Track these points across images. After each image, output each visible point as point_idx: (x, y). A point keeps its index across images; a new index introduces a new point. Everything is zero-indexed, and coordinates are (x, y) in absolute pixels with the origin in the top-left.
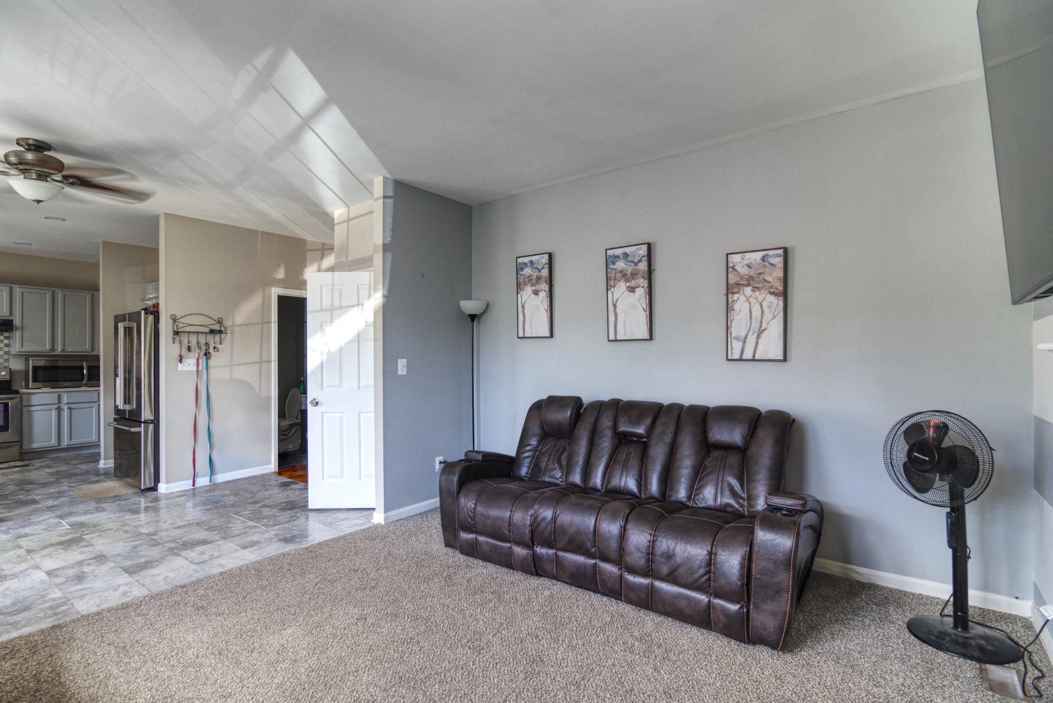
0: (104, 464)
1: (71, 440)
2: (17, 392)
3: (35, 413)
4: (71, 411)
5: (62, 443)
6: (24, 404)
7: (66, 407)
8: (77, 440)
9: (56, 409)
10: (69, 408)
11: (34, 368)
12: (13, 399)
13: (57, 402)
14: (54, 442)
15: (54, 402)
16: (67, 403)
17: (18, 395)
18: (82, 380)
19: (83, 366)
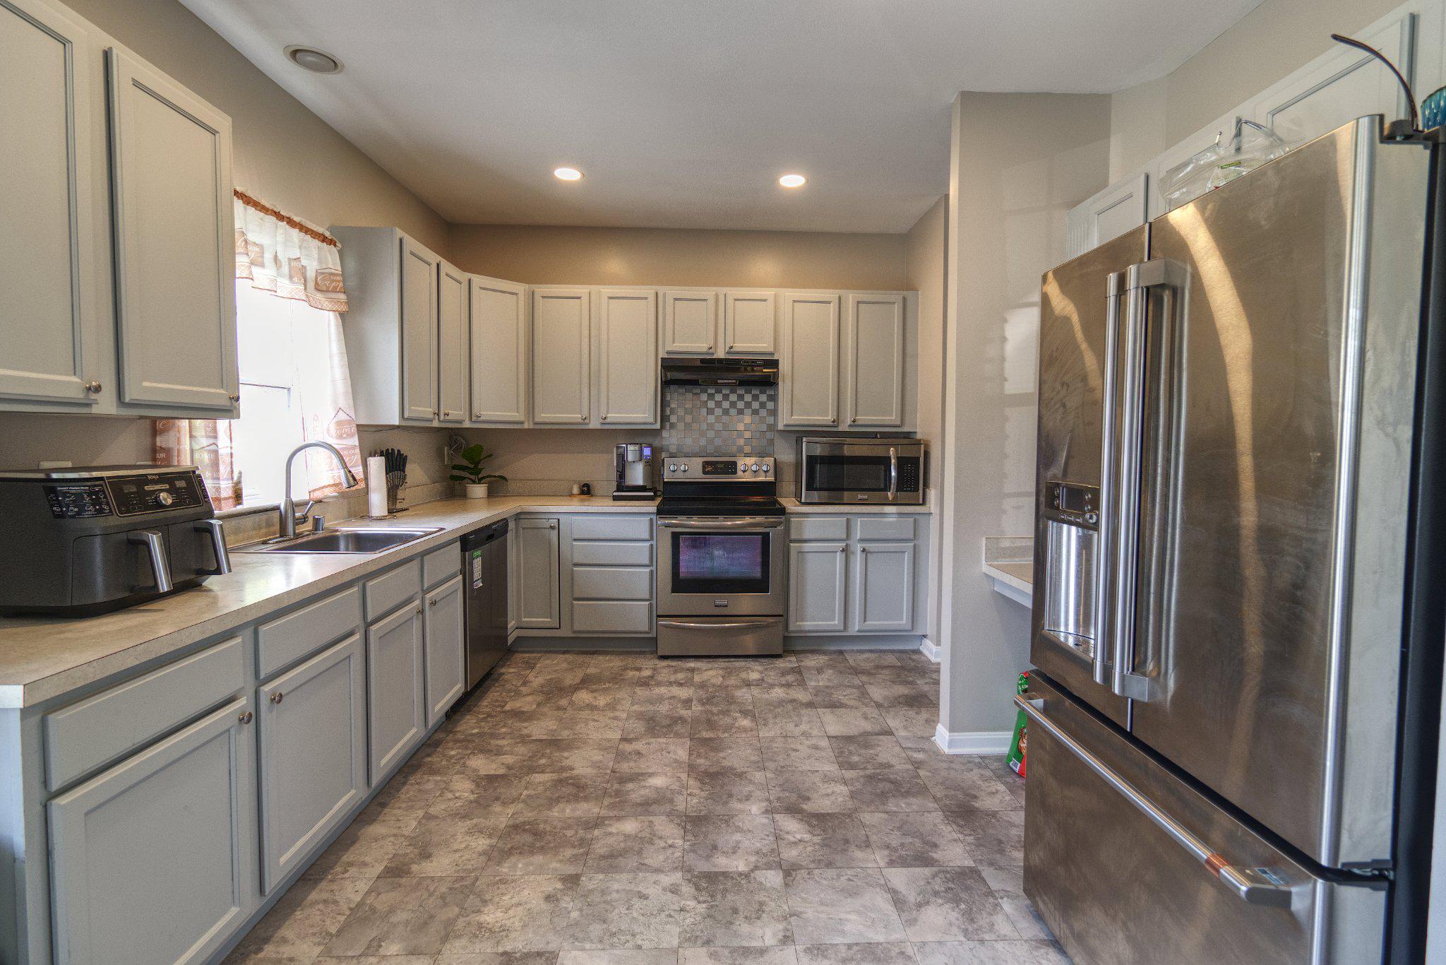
0: (951, 743)
1: (865, 621)
2: (782, 511)
3: (809, 556)
4: (866, 555)
5: (850, 624)
6: (793, 536)
7: (859, 547)
8: (875, 623)
9: (843, 551)
10: (864, 550)
11: (810, 458)
12: (774, 525)
13: (844, 536)
14: (836, 622)
15: (837, 537)
16: (862, 540)
17: (783, 518)
18: (887, 488)
19: (889, 458)
